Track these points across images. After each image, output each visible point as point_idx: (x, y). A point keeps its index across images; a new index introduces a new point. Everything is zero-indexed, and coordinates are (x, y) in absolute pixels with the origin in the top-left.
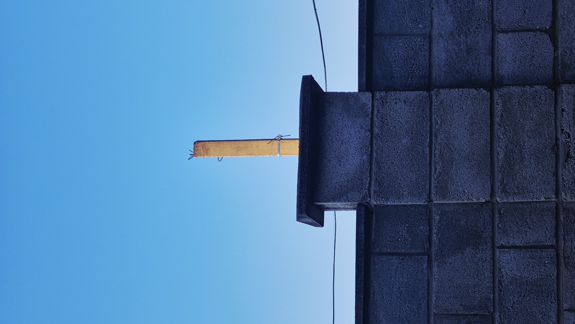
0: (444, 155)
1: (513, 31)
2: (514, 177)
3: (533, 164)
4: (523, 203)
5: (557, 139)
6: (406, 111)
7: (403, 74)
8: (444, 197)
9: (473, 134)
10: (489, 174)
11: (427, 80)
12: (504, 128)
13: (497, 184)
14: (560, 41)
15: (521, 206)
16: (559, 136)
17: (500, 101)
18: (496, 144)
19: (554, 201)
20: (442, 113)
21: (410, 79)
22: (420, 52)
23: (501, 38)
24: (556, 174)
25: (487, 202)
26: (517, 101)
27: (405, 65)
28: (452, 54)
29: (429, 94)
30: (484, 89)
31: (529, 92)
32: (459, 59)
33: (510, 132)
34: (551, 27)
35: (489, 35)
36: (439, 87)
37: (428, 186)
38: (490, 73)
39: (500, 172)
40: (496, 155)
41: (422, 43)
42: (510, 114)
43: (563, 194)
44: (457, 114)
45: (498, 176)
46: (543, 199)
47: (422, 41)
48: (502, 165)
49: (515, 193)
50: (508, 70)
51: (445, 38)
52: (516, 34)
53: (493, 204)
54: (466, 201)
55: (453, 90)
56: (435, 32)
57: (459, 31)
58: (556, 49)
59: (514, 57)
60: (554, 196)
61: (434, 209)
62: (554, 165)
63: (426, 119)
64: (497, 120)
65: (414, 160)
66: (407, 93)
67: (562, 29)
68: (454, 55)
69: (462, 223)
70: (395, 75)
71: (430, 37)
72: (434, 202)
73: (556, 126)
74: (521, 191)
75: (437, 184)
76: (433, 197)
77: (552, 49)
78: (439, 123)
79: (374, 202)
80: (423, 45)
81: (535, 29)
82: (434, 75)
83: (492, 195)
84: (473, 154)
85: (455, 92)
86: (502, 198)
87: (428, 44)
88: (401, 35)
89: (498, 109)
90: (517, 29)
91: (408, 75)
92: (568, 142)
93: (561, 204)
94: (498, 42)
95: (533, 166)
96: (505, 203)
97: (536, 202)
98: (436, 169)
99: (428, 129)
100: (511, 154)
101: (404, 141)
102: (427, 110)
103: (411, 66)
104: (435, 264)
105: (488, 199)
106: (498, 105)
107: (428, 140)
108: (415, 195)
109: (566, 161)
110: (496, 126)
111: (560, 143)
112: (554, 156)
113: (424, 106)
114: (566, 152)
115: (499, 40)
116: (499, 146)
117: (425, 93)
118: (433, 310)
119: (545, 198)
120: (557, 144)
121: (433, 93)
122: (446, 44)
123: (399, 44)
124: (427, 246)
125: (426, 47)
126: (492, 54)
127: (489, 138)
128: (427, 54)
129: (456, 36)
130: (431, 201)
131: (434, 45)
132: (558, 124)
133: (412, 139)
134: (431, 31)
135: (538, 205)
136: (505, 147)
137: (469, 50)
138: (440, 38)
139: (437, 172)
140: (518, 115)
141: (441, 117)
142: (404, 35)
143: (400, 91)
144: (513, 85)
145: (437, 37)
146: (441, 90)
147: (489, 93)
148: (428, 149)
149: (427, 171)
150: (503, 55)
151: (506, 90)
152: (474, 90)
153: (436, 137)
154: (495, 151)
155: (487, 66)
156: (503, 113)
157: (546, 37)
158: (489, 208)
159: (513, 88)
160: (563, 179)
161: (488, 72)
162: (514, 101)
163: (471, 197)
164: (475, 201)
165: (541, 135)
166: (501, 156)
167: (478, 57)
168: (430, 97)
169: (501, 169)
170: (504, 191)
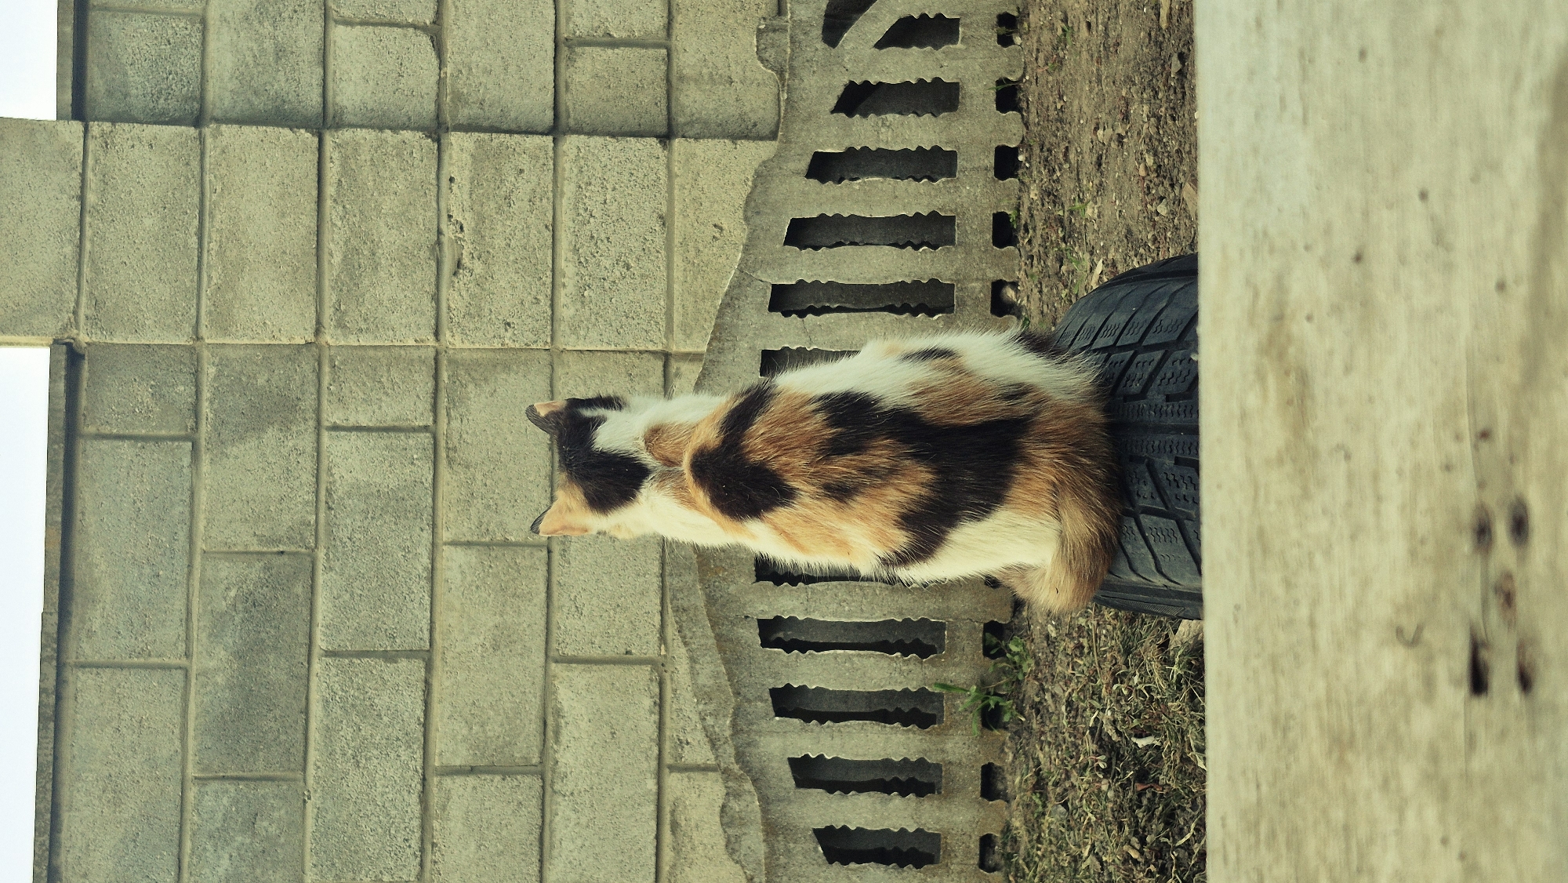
0: (228, 253)
1: (364, 23)
2: (361, 300)
3: (396, 278)
4: (375, 347)
5: (440, 232)
6: (153, 163)
7: (149, 90)
8: (225, 331)
9: (283, 215)
10: (313, 291)
11: (196, 105)
12: (344, 207)
13: (328, 312)
14: (450, 51)
15: (371, 353)
16: (444, 227)
17: (336, 155)
18: (327, 236)
19: (434, 347)
20: (223, 172)
21: (162, 101)
22: (183, 50)
23: (339, 33)
24: (436, 298)
25: (308, 344)
26: (368, 158)
27: (152, 72)
28: (247, 59)
29: (200, 134)
30: (307, 131)
31: (391, 143)
32: (260, 69)
33: (355, 216)
34: (434, 23)
35: (318, 27)
36: (218, 121)
37: (193, 311)
38: (320, 100)
39: (333, 288)
40: (326, 257)
41: (187, 32)
42: (355, 180)
43: (448, 334)
44: (254, 175)
45: (330, 297)
46: (411, 342)
47: (189, 27)
48: (338, 275)
49: (361, 330)
50: (355, 98)
51: (232, 25)
52: (370, 28)
53: (320, 347)
54: (268, 342)
55: (246, 129)
56: (213, 15)
57: (261, 13)
58: (441, 64)
59: (364, 74)
60: (432, 338)
61: (206, 354)
62: (433, 279)
63: (192, 181)
64: (330, 190)
65: (167, 260)
66: (156, 128)
67: (454, 27)
68: (250, 59)
69: (261, 381)
70: (134, 91)
71: (204, 22)
72: (207, 341)
73: (439, 210)
74: (372, 327)
75: (213, 309)
76: (204, 332)
77: (436, 62)
78: (219, 191)
79: (83, 338)
80: (190, 35)
81: (405, 23)
82: (211, 96)
83: (318, 332)
84: (284, 252)
85: (251, 132)
86: (337, 339)
87: (199, 35)
88: (147, 12)
89: (332, 171)
90: (372, 20)
91: (160, 92)
92: (460, 239)
93: (446, 352)
94: (335, 42)
95: (396, 279)
96: (342, 346)
97: (401, 347)
98: (210, 278)
99: (196, 200)
100: (356, 257)
101: (148, 222)
102: (195, 164)
103: (165, 76)
104: (205, 458)
105: (311, 338)
106: (332, 162)
107: (196, 222)
108: (169, 326)
109: (455, 274)
110: (329, 203)
111: (445, 239)
112: (433, 263)
113: (189, 155)
114: (456, 257)
115: (338, 39)
116: (333, 240)
117: (192, 131)
118: (200, 545)
119: (416, 341)
120: (439, 243)
121: (207, 131)
122: (235, 38)
123: (141, 30)
124: (190, 423)
125: (196, 39)
126: (324, 64)
127: (314, 225)
128: (197, 53)
129: (255, 23)
130: (198, 338)
131: (212, 36)
132: (443, 205)
133: (164, 219)
134: (204, 9)
135: (403, 352)
136: (345, 243)
137: (280, 54)
138: (224, 24)
139: (213, 283)
140: (370, 184)
141: (222, 178)
142: (153, 13)
143: (141, 123)
144: (362, 126)
145: (218, 23)
146: (224, 127)
147: (316, 140)
148: (195, 239)
149: (192, 281)
150: (344, 67)
151: (346, 134)
152: (286, 131)
153: (212, 216)
154: (326, 250)
155: (315, 86)
156: (342, 179)
157: (425, 40)
158: (313, 356)
159: (361, 133)
160: (449, 308)
161: (314, 99)
162: (363, 157)
163: (277, 334)
164: (285, 341)
165: (411, 224)
166: (337, 259)
167: (296, 67)
168: (201, 139)
169: (336, 283)
170: (341, 325)
